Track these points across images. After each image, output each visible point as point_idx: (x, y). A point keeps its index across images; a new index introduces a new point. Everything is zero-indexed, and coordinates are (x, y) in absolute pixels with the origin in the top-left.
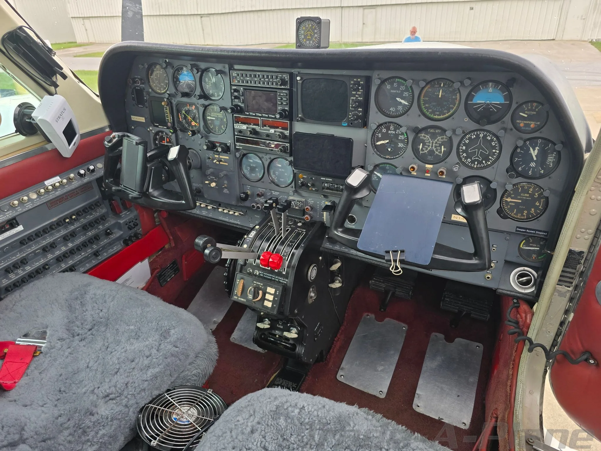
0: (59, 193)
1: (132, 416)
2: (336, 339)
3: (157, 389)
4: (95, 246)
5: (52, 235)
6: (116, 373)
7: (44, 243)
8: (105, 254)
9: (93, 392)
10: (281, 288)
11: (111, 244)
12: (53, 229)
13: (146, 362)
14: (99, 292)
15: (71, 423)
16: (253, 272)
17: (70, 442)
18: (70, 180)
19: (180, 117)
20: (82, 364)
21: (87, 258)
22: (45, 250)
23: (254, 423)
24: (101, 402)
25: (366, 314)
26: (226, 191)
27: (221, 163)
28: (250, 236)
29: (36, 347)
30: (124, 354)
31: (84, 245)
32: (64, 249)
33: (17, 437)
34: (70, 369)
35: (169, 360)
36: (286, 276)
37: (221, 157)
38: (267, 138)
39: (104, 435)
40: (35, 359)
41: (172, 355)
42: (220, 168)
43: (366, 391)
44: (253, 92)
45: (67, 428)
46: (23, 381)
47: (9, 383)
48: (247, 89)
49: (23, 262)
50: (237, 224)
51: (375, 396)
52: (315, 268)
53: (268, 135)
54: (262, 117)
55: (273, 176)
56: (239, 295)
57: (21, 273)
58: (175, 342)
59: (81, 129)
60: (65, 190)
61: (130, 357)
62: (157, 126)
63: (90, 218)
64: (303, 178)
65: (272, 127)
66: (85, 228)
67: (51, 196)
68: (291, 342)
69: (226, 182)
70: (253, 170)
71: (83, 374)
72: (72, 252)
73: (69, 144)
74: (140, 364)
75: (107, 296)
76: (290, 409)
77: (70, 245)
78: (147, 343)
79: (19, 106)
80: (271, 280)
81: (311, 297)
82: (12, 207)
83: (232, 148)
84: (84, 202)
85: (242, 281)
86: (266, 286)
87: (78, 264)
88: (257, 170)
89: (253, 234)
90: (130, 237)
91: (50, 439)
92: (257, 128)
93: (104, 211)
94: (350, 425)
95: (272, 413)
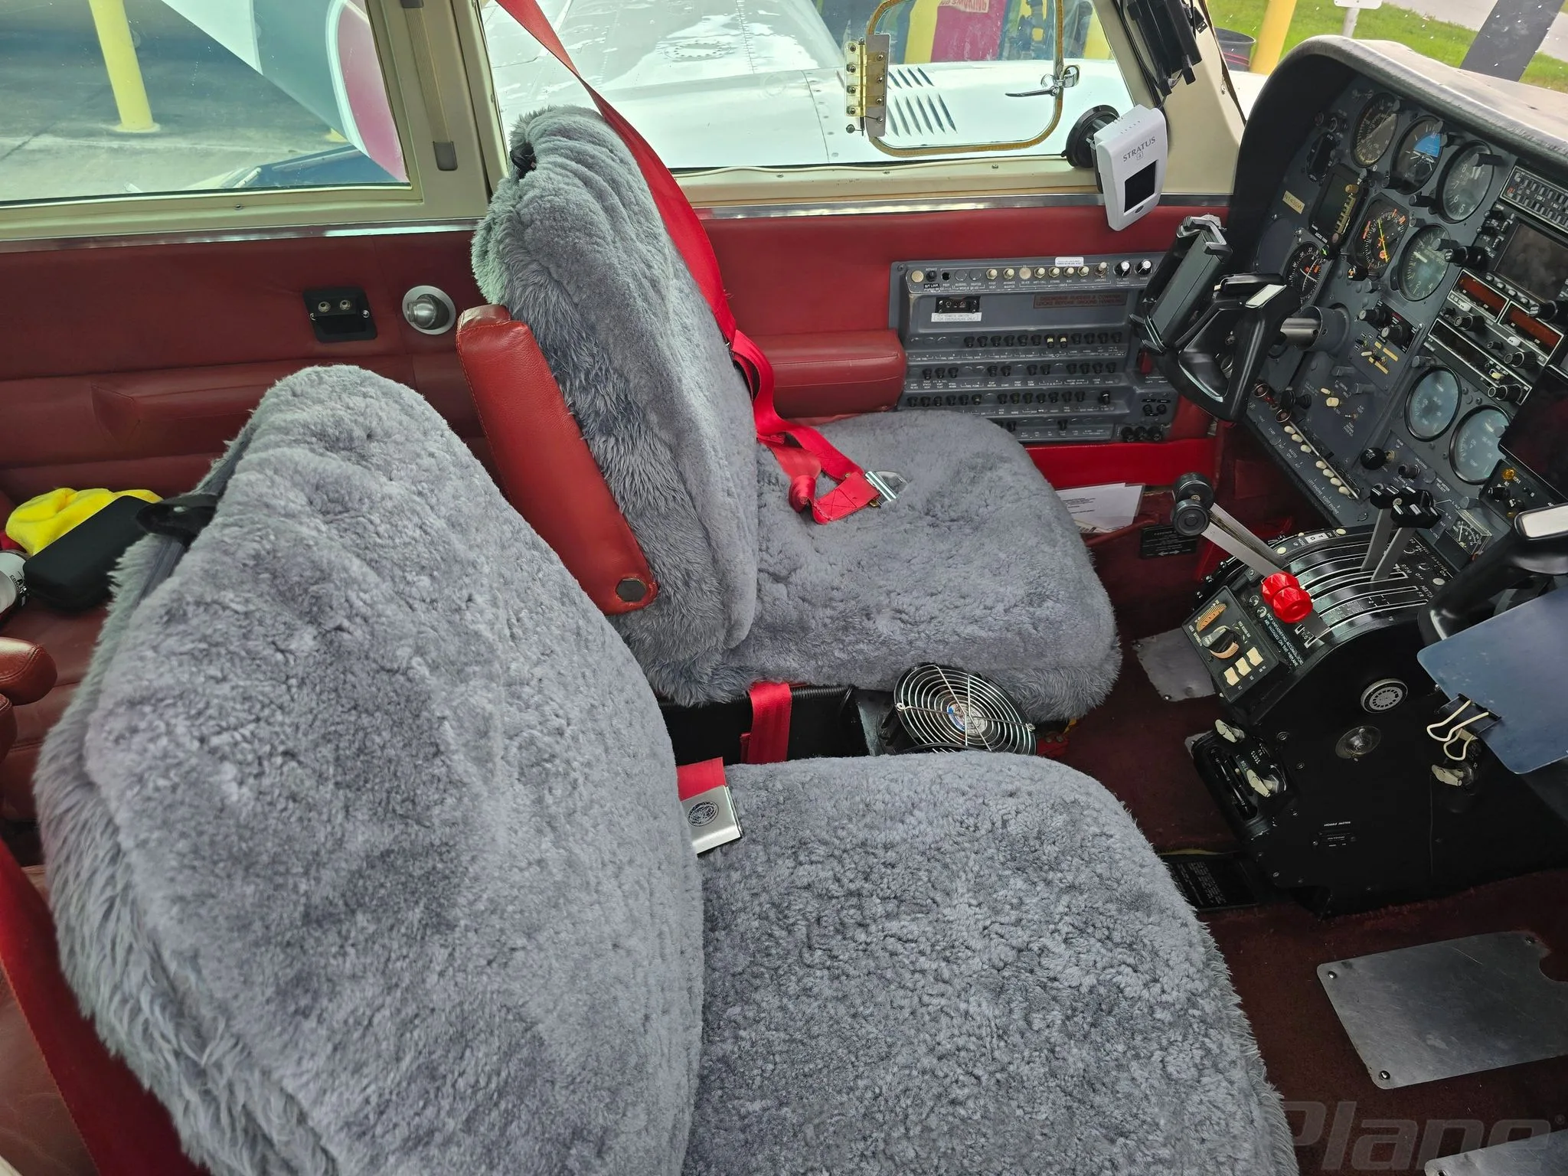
0: (1063, 286)
1: (909, 661)
2: (1391, 908)
3: (963, 658)
4: (1067, 409)
5: (1015, 352)
6: (932, 595)
7: (997, 359)
8: (1076, 433)
9: (889, 593)
10: (1274, 664)
11: (1096, 421)
12: (1020, 343)
13: (978, 612)
14: (1009, 479)
15: (841, 606)
16: (1259, 607)
17: (825, 625)
18: (1096, 272)
19: (1367, 229)
20: (905, 553)
21: (1043, 421)
22: (992, 371)
23: (1024, 788)
24: (888, 613)
25: (1533, 934)
26: (1349, 428)
27: (1377, 364)
28: (1309, 539)
29: (880, 495)
30: (960, 580)
31: (1052, 397)
32: (1018, 385)
33: (784, 573)
34: (889, 548)
35: (1009, 635)
36: (1305, 654)
37: (1385, 350)
38: (1495, 352)
39: (861, 651)
40: (868, 509)
41: (1020, 633)
42: (1366, 372)
43: (1355, 1041)
44: (1532, 233)
45: (834, 609)
46: (836, 524)
47: (824, 515)
48: (1525, 220)
49: (952, 372)
50: (1331, 513)
51: (1363, 1068)
52: (1400, 692)
53: (1501, 346)
54: (1515, 298)
55: (1462, 445)
56: (1199, 629)
57: (940, 387)
58: (1040, 620)
59: (1167, 185)
60: (1076, 287)
61: (965, 589)
62: (1313, 232)
63: (1090, 354)
64: (1512, 481)
65: (1521, 332)
66: (1071, 368)
67: (1049, 288)
68: (1254, 800)
69: (1360, 409)
70: (1430, 410)
71: (897, 565)
72: (1026, 398)
73: (1127, 208)
74: (968, 609)
75: (1013, 491)
76: (1089, 820)
77: (1031, 384)
78: (1002, 590)
79: (1096, 109)
80: (1276, 642)
81: (1351, 746)
82: (986, 279)
83: (1416, 343)
84: (1094, 322)
85: (1224, 606)
86: (1253, 642)
87: (1024, 425)
88: (1439, 414)
89: (1320, 537)
90: (1142, 428)
91: (810, 603)
92: (1490, 320)
93: (1120, 354)
94: (1149, 916)
95: (1058, 800)
